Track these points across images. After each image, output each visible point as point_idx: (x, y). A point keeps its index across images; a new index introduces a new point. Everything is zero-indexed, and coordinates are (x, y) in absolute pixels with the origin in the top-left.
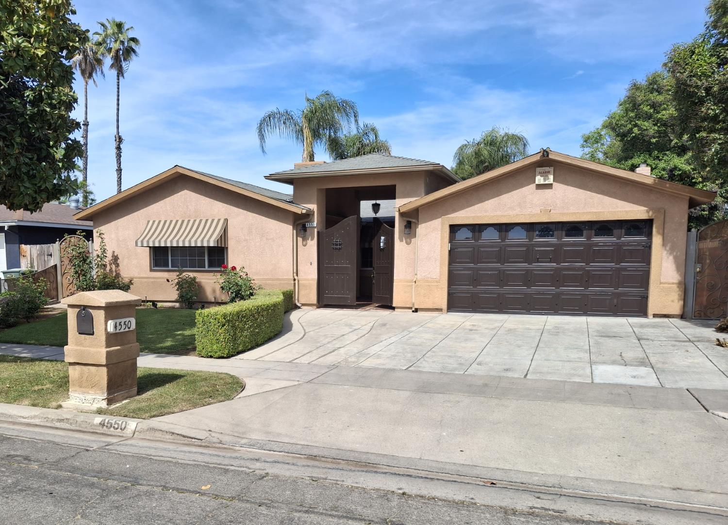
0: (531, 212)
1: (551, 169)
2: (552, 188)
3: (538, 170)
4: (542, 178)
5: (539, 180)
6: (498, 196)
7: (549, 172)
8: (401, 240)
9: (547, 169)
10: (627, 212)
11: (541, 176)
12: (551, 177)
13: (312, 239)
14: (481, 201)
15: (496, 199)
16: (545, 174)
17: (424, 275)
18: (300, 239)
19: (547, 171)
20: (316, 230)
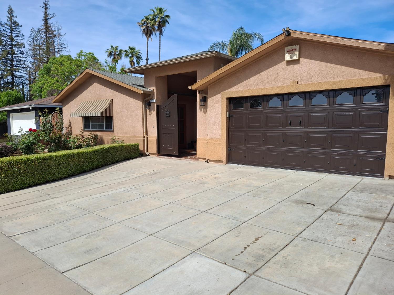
0: (283, 84)
1: (297, 47)
2: (299, 64)
3: (287, 48)
4: (290, 55)
5: (288, 57)
6: (259, 73)
7: (295, 50)
8: (201, 110)
9: (293, 47)
10: (363, 80)
11: (289, 54)
12: (297, 54)
13: (154, 111)
14: (247, 78)
15: (258, 75)
16: (292, 52)
17: (212, 135)
18: (148, 111)
19: (294, 48)
20: (156, 104)
